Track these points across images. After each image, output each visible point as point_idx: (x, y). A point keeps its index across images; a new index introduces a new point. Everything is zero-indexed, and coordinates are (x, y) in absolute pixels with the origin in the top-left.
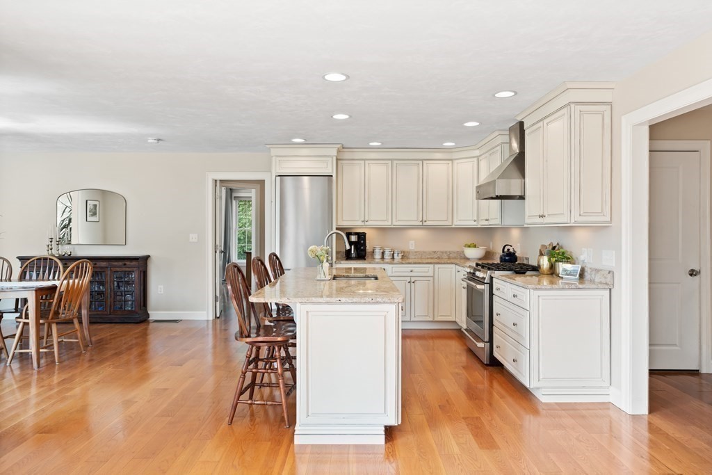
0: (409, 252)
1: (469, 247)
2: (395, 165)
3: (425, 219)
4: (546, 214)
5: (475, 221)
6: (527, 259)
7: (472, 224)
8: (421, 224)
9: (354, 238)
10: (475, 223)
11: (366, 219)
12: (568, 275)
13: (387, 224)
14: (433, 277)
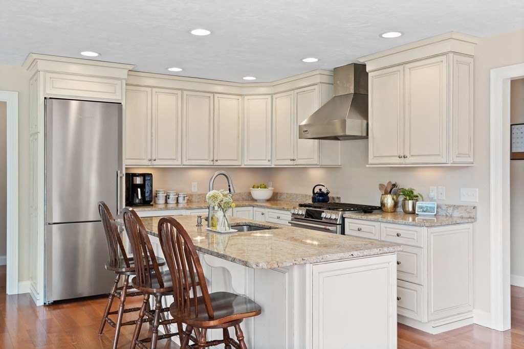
0: (193, 195)
1: (258, 188)
2: (185, 95)
3: (216, 158)
4: (407, 154)
5: (269, 160)
6: (338, 198)
8: (212, 163)
9: (138, 181)
10: (270, 163)
11: (154, 158)
12: (425, 212)
13: (177, 163)
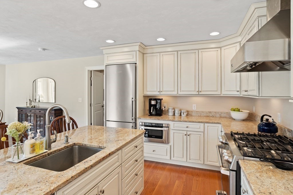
0: (192, 112)
1: (234, 111)
2: (179, 54)
3: (200, 90)
5: (238, 91)
7: (236, 94)
8: (198, 93)
9: (153, 102)
10: (238, 93)
11: (161, 90)
13: (175, 93)
14: (204, 132)
